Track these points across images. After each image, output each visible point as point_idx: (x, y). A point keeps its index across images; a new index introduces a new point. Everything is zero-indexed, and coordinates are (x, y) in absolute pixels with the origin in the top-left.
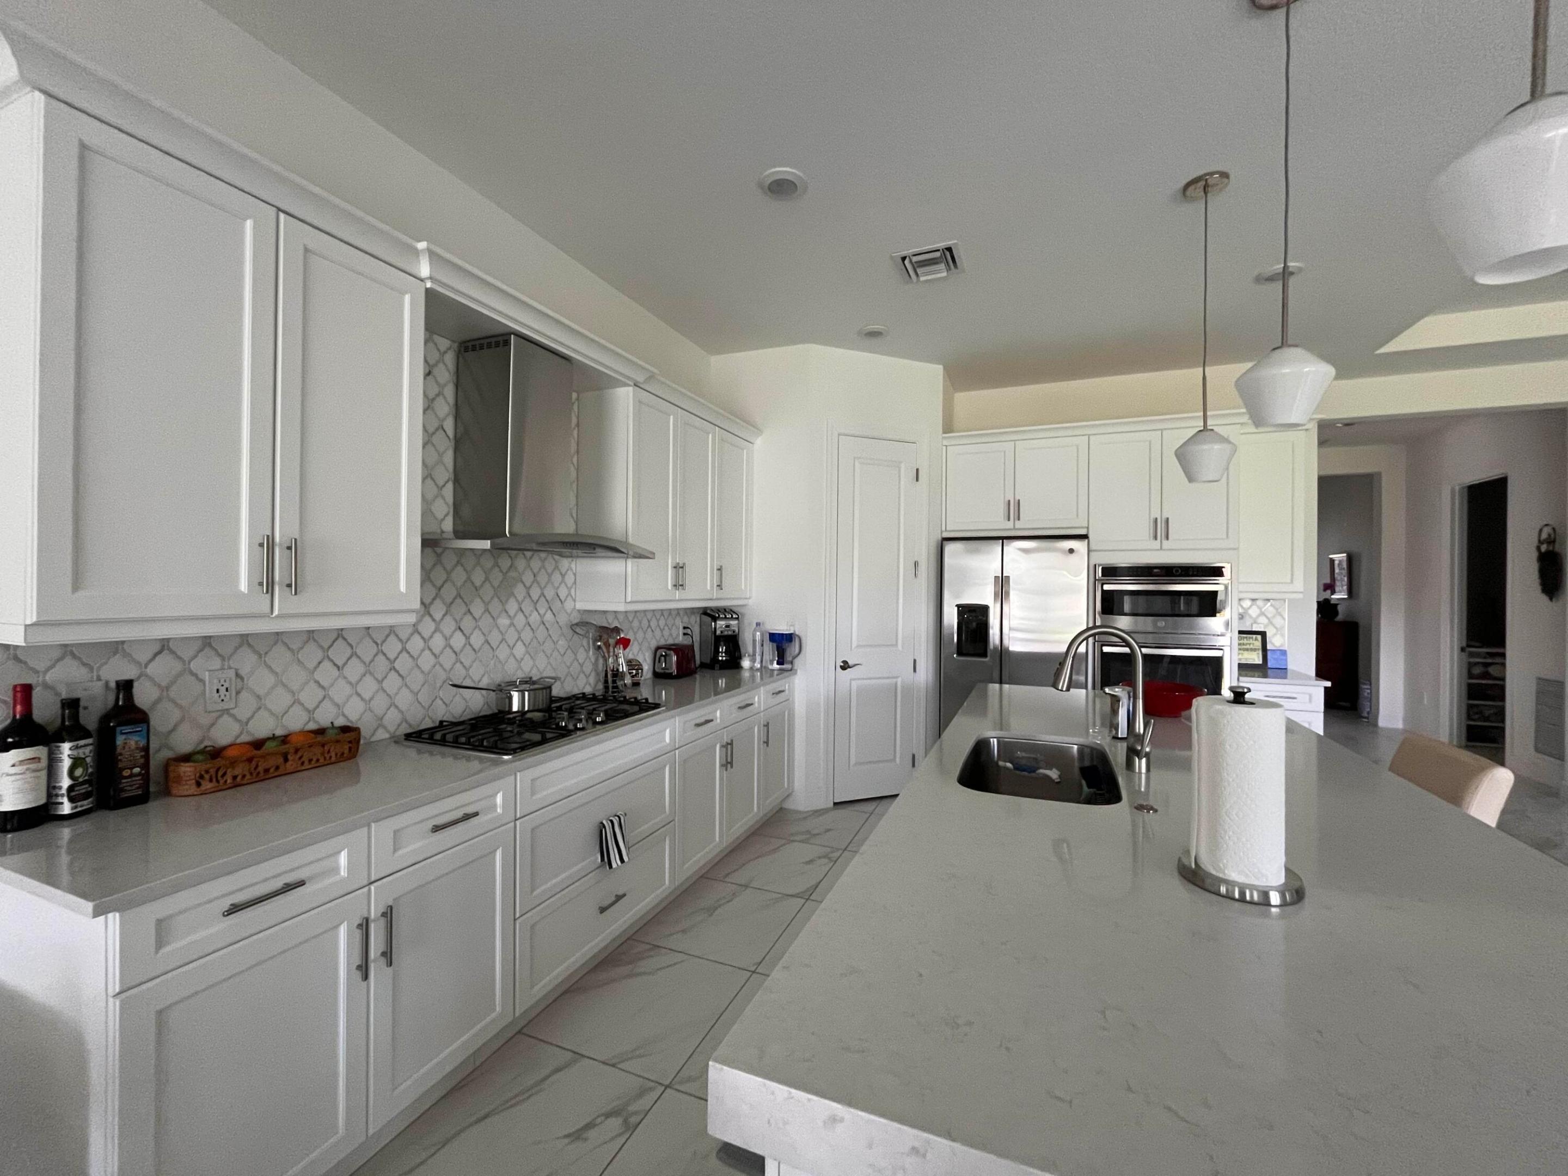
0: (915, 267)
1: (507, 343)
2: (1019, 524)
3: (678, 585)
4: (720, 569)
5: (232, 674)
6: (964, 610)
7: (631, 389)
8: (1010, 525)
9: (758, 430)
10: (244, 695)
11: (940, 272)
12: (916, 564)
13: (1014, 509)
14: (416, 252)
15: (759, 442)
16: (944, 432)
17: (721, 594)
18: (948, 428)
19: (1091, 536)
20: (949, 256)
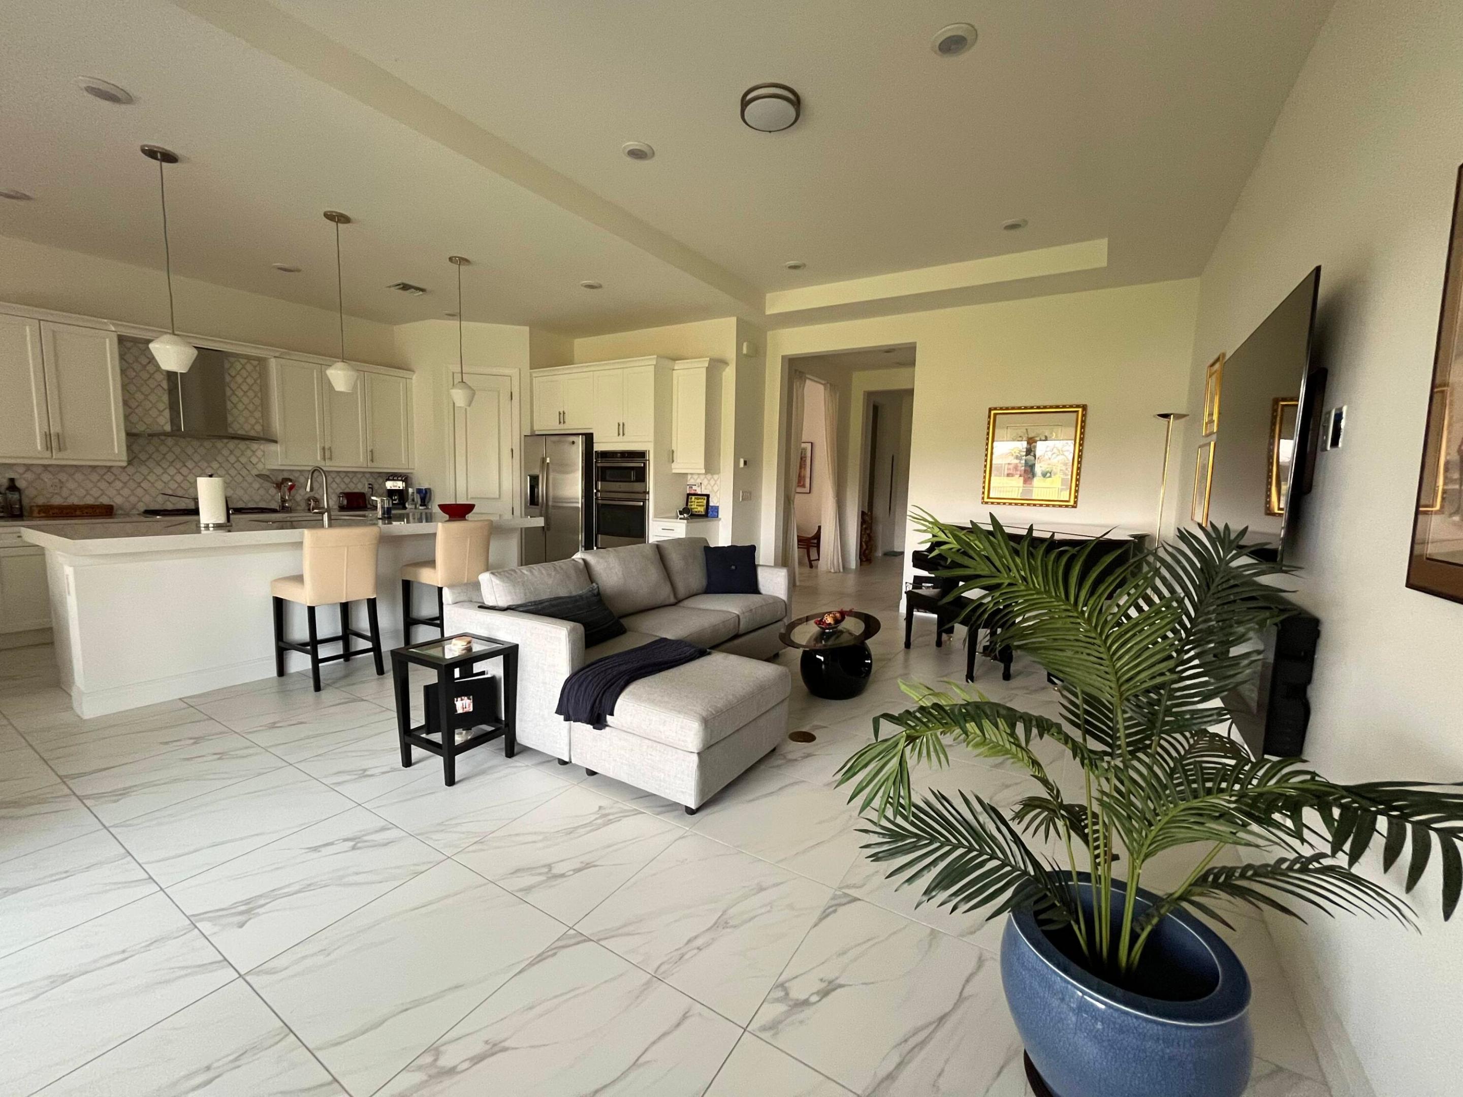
2: (564, 426)
3: (326, 459)
4: (371, 451)
5: (57, 481)
6: (532, 478)
7: (273, 359)
8: (560, 427)
9: (410, 371)
10: (64, 489)
12: (512, 450)
13: (562, 417)
15: (414, 378)
16: (532, 369)
19: (595, 434)
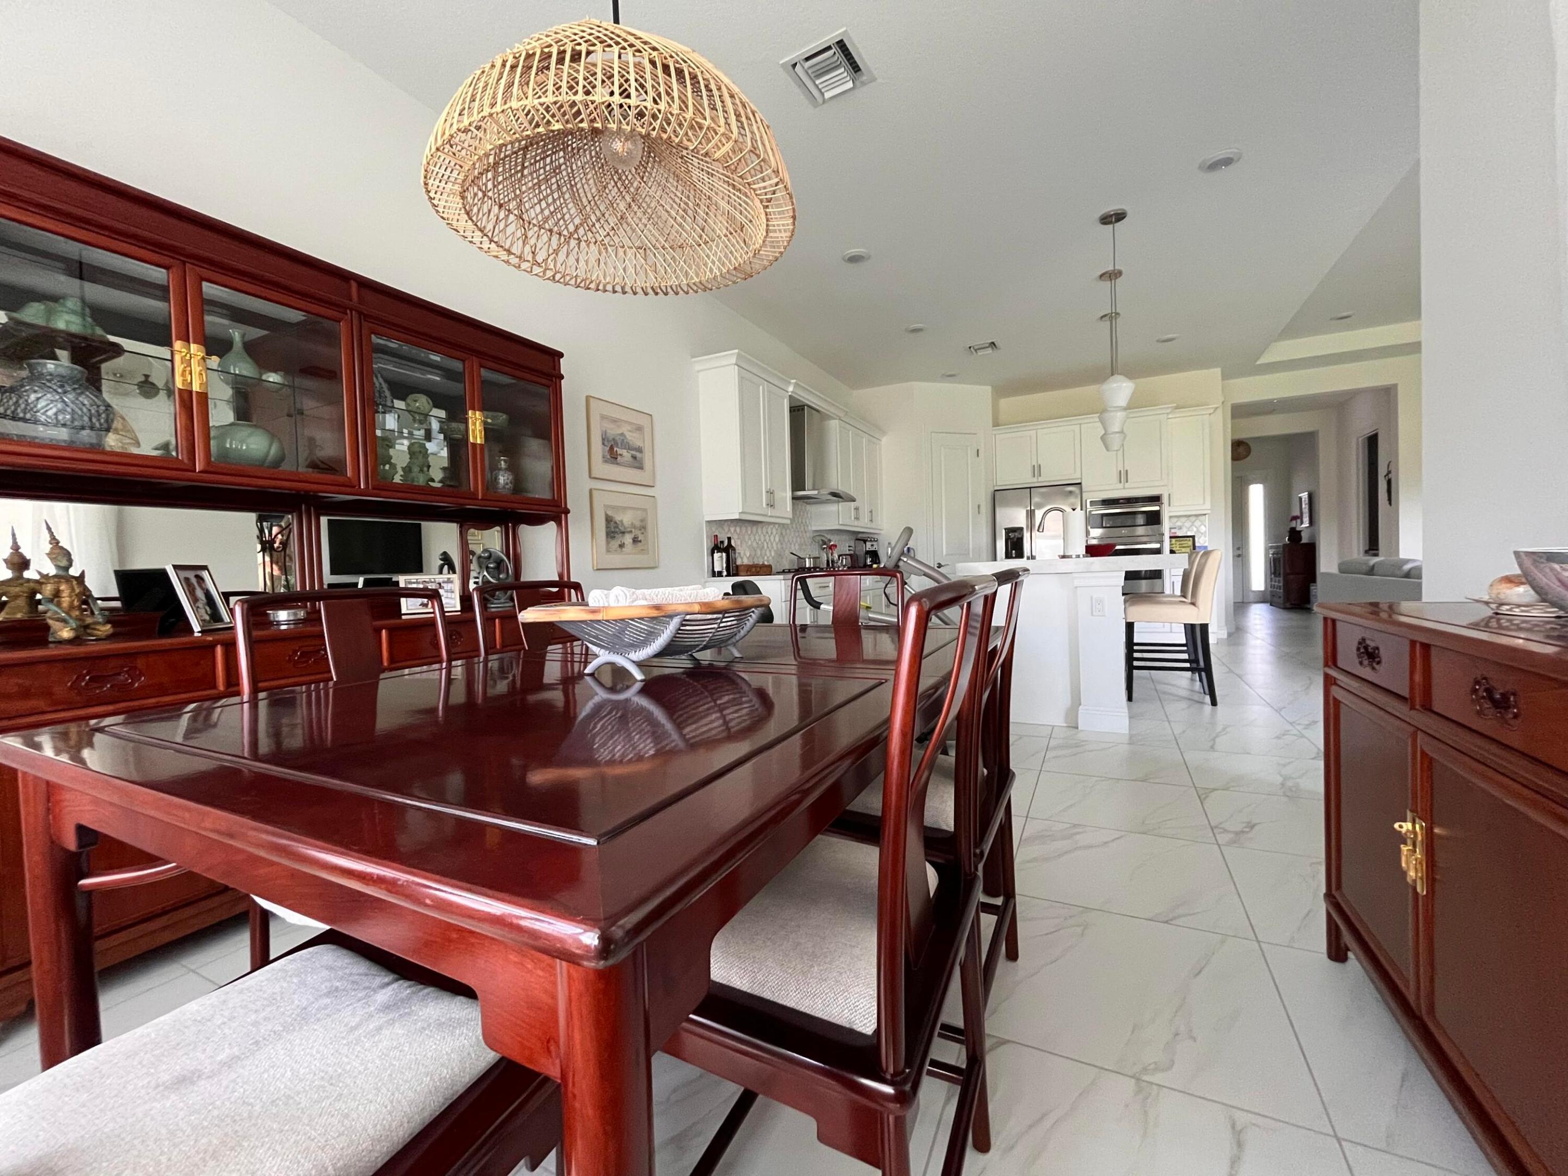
0: (976, 350)
1: (803, 409)
2: (1040, 479)
3: (857, 518)
4: (871, 512)
6: (1009, 531)
7: (837, 421)
8: (1035, 479)
9: (884, 433)
11: (989, 351)
12: (979, 507)
13: (1037, 470)
14: (790, 383)
15: (884, 440)
16: (994, 426)
17: (873, 525)
18: (996, 424)
19: (1083, 484)
20: (993, 344)
